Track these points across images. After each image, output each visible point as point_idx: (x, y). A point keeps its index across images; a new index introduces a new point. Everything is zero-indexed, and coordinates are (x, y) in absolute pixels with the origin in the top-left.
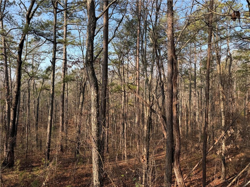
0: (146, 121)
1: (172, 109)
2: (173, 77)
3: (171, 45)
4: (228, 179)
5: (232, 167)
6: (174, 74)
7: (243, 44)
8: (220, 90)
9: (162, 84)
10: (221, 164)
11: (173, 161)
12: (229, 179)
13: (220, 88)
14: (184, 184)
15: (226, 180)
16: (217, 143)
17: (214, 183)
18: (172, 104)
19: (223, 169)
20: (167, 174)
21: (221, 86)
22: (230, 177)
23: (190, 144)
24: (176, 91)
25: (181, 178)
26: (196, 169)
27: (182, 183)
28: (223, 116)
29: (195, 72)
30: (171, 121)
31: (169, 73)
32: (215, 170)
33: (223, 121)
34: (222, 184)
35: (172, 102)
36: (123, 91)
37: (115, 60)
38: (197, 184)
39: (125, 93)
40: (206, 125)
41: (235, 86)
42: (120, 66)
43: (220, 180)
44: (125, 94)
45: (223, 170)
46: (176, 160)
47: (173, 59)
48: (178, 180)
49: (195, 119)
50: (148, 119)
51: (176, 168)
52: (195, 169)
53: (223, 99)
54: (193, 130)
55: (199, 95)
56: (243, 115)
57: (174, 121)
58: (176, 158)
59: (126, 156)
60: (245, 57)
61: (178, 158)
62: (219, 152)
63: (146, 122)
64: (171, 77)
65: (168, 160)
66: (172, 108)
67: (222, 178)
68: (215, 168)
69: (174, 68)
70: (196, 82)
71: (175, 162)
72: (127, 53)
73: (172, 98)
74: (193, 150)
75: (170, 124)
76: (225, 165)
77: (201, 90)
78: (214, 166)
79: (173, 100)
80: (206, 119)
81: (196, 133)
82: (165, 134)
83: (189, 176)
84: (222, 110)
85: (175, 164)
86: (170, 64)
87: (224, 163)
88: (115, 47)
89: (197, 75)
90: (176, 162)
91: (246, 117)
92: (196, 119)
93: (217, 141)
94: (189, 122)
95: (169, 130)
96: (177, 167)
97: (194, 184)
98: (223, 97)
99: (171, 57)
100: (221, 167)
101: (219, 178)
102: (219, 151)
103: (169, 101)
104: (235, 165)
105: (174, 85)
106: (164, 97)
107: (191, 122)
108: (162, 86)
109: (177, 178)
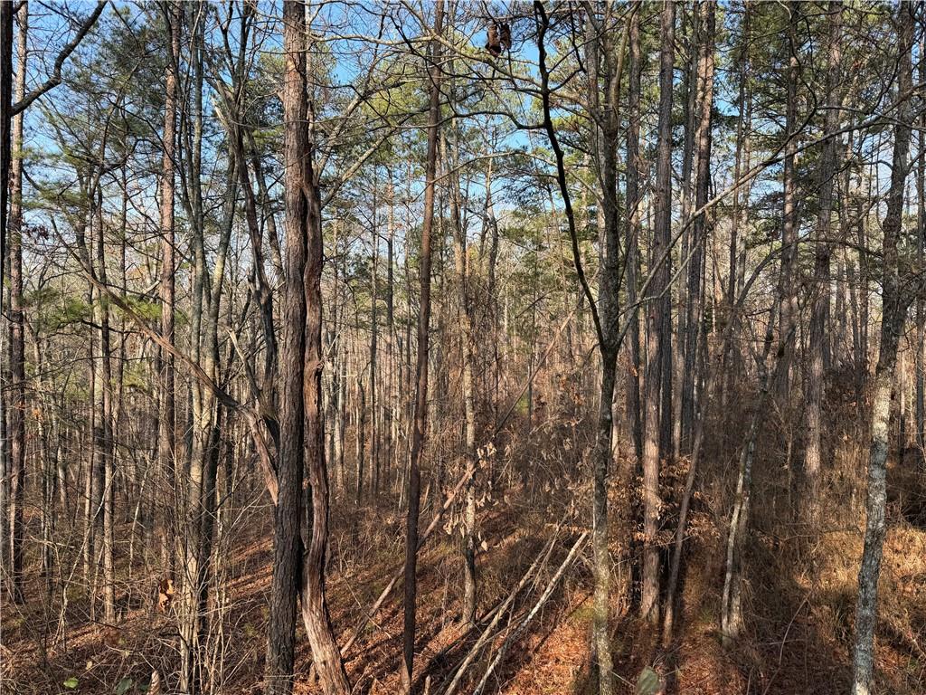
0: (198, 445)
1: (301, 390)
2: (307, 268)
3: (295, 144)
4: (483, 616)
5: (494, 577)
6: (310, 256)
7: (529, 190)
8: (463, 326)
9: (265, 295)
10: (464, 574)
11: (299, 585)
12: (486, 618)
13: (461, 321)
14: (338, 664)
15: (476, 622)
16: (451, 503)
17: (440, 641)
18: (302, 372)
19: (469, 587)
20: (276, 642)
21: (465, 316)
22: (488, 612)
23: (370, 519)
24: (318, 323)
25: (328, 646)
26: (385, 605)
27: (333, 662)
28: (470, 414)
29: (390, 270)
30: (295, 434)
31: (291, 253)
32: (445, 595)
33: (470, 429)
34: (463, 637)
35: (301, 361)
36: (97, 327)
37: (59, 184)
38: (386, 656)
39: (107, 333)
40: (418, 442)
41: (506, 323)
42: (88, 217)
43: (460, 625)
44: (106, 337)
45: (467, 590)
46: (311, 579)
47: (306, 202)
48: (320, 654)
49: (390, 433)
50: (208, 438)
51: (311, 610)
52: (381, 606)
53: (470, 356)
54: (381, 468)
55: (401, 351)
56: (525, 411)
57: (309, 436)
58: (312, 573)
59: (108, 603)
60: (533, 233)
61: (317, 571)
62: (452, 526)
63: (200, 449)
64: (298, 266)
65: (282, 586)
66: (302, 384)
67: (464, 620)
68: (445, 590)
69: (310, 236)
70: (394, 304)
71: (309, 589)
72: (121, 165)
73: (301, 346)
74: (377, 539)
75: (291, 448)
76: (476, 574)
77: (409, 333)
78: (442, 584)
79: (307, 354)
80: (419, 421)
81: (389, 478)
82: (273, 488)
83: (360, 635)
84: (468, 393)
85: (309, 595)
86: (292, 217)
87: (472, 568)
88: (62, 132)
89: (398, 279)
90: (312, 588)
91: (533, 416)
92: (393, 433)
93: (451, 497)
94: (369, 445)
95: (288, 469)
96: (314, 607)
97: (376, 658)
98: (470, 351)
99: (298, 192)
100: (462, 584)
101: (457, 620)
102: (451, 521)
103: (291, 358)
104: (501, 570)
105: (311, 299)
106: (273, 348)
107: (376, 443)
108: (266, 304)
109: (314, 646)
